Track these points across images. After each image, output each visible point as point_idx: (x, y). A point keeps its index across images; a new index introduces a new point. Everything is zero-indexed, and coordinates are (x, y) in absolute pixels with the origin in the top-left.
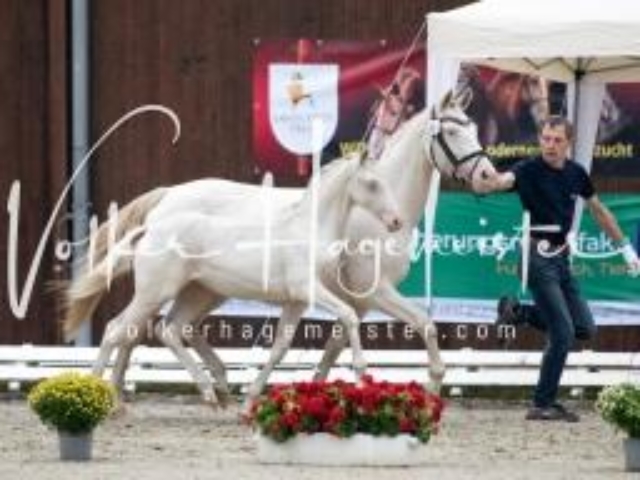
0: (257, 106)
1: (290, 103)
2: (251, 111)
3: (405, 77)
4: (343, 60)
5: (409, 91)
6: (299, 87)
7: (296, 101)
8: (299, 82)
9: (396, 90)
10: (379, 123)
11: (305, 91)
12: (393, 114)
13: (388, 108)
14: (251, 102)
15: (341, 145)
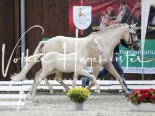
0: (70, 17)
1: (79, 16)
2: (68, 18)
3: (109, 9)
4: (93, 5)
5: (110, 13)
6: (81, 12)
7: (80, 16)
8: (81, 11)
9: (107, 13)
10: (102, 21)
11: (83, 13)
12: (106, 19)
13: (105, 17)
14: (68, 16)
15: (92, 27)
